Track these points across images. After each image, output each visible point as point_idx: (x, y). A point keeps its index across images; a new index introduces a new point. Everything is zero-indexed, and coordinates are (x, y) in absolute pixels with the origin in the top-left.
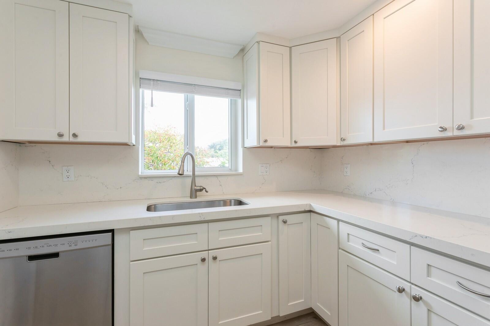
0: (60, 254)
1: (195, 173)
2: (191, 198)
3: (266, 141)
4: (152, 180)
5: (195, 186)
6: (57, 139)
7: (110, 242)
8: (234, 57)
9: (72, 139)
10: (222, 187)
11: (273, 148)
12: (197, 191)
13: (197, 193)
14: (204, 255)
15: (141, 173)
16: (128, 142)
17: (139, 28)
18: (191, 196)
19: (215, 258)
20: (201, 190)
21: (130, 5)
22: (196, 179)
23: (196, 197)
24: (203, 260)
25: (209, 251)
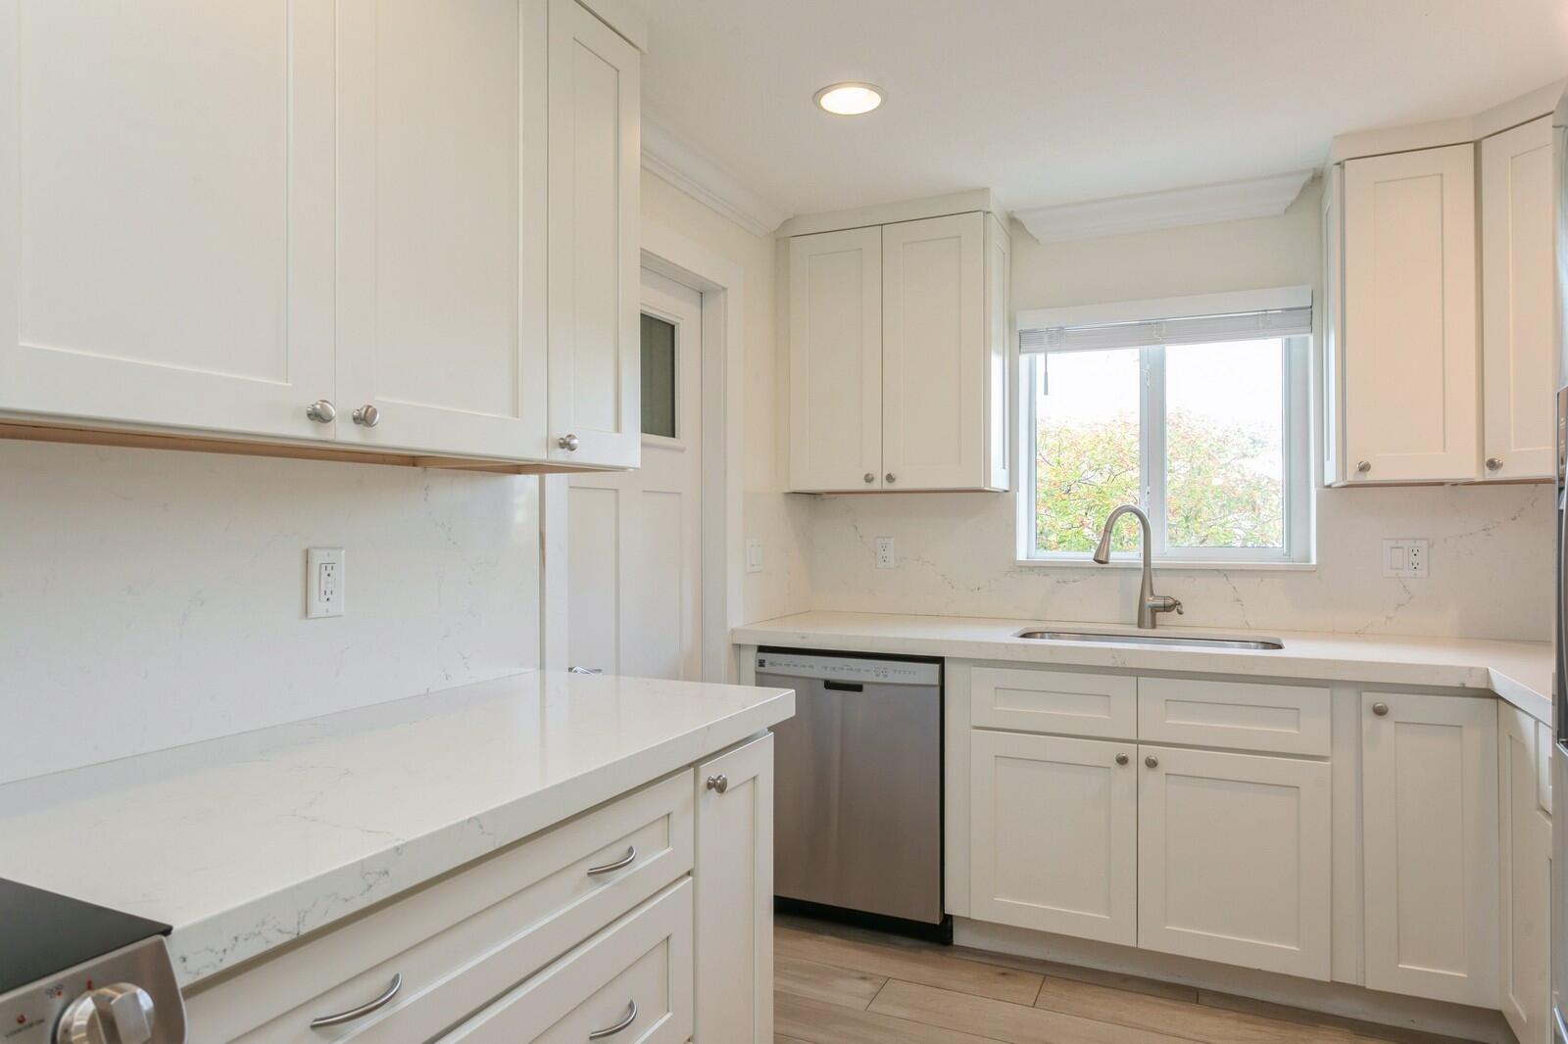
0: (865, 687)
1: (1152, 562)
2: (1140, 626)
3: (1364, 468)
4: (1046, 575)
5: (1152, 594)
6: (863, 486)
7: (936, 682)
8: (1286, 210)
9: (887, 486)
10: (1242, 605)
11: (1447, 485)
12: (1155, 610)
13: (1158, 614)
14: (1128, 750)
15: (1021, 555)
16: (982, 486)
17: (1016, 216)
18: (1140, 625)
19: (1152, 764)
20: (1167, 608)
21: (985, 190)
22: (1154, 579)
23: (1154, 626)
24: (1122, 761)
25: (1140, 746)
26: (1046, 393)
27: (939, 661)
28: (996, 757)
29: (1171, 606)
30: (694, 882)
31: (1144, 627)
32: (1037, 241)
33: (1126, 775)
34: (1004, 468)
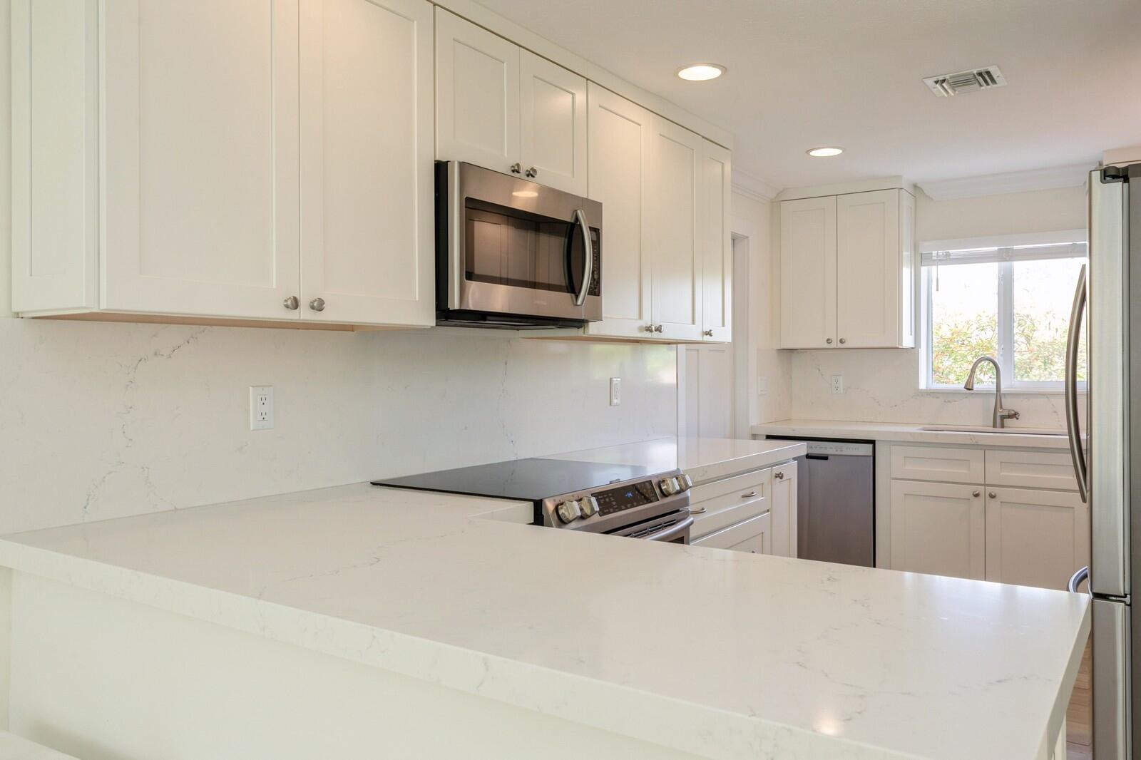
0: (829, 457)
1: (1002, 389)
4: (937, 398)
5: (1001, 407)
6: (826, 345)
7: (871, 454)
9: (840, 345)
10: (1058, 415)
12: (1003, 418)
13: (1005, 419)
14: (980, 489)
15: (922, 386)
16: (897, 346)
17: (918, 185)
18: (994, 426)
19: (992, 497)
20: (1010, 417)
21: (899, 177)
22: (1003, 400)
23: (1003, 426)
24: (977, 495)
25: (987, 487)
26: (937, 290)
27: (873, 442)
28: (905, 495)
29: (1014, 415)
30: (771, 514)
31: (996, 427)
32: (932, 199)
33: (978, 503)
34: (911, 334)
